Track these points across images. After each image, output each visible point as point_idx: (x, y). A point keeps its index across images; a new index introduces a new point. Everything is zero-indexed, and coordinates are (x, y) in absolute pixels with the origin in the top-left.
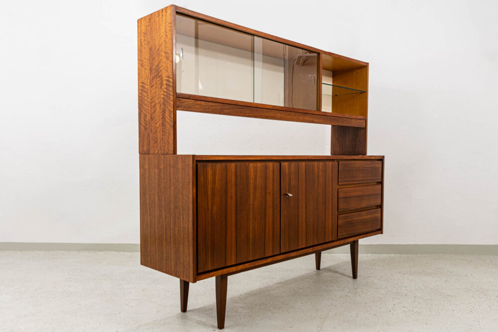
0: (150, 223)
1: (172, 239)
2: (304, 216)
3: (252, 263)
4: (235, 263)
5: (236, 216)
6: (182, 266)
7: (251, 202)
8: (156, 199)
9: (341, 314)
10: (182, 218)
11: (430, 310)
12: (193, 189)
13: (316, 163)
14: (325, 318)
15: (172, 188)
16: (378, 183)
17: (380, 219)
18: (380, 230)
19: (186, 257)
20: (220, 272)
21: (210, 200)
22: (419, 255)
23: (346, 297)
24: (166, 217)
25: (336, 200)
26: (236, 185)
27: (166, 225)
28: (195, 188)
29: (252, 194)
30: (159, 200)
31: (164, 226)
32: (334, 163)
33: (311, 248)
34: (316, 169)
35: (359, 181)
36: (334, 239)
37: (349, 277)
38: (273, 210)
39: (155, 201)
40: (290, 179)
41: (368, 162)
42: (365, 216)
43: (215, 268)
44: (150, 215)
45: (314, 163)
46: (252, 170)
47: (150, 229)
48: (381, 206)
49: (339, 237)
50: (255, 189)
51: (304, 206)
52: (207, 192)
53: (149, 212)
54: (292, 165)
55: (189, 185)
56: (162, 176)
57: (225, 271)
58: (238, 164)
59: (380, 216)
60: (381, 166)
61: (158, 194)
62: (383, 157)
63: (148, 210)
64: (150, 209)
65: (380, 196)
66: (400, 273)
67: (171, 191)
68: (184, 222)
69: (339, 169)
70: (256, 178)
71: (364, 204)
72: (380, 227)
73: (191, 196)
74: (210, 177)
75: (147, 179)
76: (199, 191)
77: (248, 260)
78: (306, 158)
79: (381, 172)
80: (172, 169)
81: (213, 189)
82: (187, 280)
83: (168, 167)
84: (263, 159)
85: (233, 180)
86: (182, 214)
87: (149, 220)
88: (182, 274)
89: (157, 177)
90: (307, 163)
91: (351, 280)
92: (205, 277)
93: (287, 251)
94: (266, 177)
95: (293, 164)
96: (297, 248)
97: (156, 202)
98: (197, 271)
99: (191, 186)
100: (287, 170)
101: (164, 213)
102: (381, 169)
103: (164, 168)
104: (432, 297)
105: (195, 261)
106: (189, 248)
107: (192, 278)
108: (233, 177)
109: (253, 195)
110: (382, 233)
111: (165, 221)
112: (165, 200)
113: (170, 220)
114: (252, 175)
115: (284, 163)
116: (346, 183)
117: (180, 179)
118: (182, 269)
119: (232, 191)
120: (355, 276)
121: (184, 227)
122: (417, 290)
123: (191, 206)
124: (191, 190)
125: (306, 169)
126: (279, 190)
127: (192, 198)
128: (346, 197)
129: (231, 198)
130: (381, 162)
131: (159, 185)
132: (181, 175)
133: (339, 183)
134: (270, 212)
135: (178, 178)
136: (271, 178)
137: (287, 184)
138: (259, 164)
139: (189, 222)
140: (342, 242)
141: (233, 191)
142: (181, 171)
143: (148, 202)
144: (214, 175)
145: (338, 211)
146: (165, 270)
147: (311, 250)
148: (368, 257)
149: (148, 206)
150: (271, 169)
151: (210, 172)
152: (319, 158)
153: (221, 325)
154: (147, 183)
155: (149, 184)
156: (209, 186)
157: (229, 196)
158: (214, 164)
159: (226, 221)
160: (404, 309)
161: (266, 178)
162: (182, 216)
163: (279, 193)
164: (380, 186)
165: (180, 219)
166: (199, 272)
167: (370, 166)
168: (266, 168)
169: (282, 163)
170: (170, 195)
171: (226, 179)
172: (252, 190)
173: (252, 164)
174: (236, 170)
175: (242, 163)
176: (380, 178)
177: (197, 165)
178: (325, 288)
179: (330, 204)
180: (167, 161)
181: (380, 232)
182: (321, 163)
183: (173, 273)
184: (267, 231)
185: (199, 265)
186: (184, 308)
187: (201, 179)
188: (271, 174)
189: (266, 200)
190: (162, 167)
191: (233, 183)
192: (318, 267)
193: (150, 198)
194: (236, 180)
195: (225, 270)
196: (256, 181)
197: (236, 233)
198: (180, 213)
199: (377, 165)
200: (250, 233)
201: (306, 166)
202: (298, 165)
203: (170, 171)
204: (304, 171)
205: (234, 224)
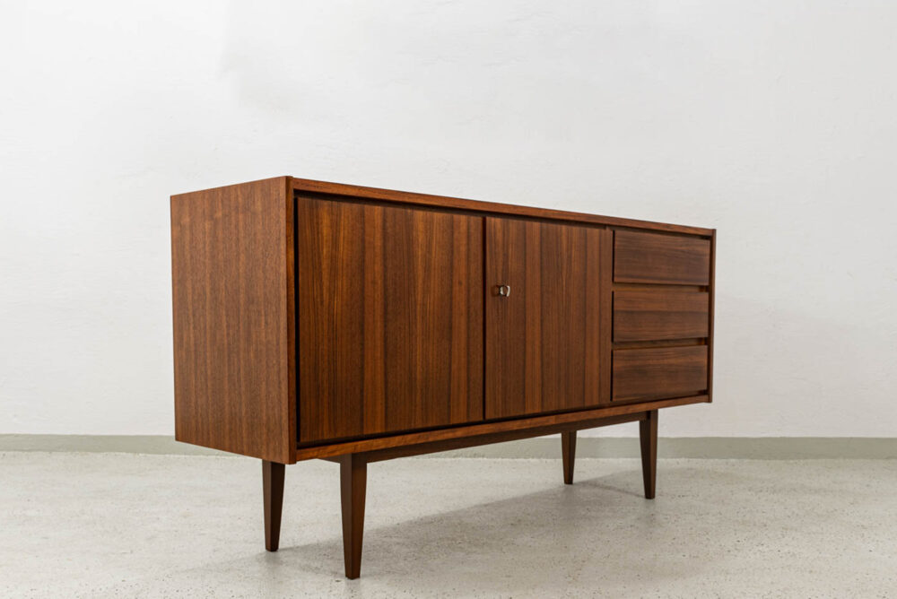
0: (195, 344)
1: (242, 371)
2: (537, 343)
3: (422, 434)
4: (384, 431)
5: (385, 326)
6: (265, 430)
7: (419, 298)
8: (208, 290)
9: (619, 555)
10: (263, 324)
11: (818, 550)
12: (287, 252)
13: (564, 228)
14: (584, 561)
15: (242, 257)
16: (702, 288)
17: (706, 368)
18: (705, 394)
19: (273, 409)
20: (349, 448)
21: (326, 283)
22: (791, 461)
23: (630, 529)
24: (228, 326)
25: (609, 315)
26: (385, 258)
27: (229, 344)
28: (292, 252)
29: (420, 281)
30: (213, 290)
31: (226, 346)
32: (603, 231)
33: (554, 417)
34: (564, 242)
35: (661, 279)
36: (604, 402)
37: (638, 496)
38: (468, 322)
39: (205, 294)
40: (506, 255)
41: (680, 239)
42: (673, 358)
43: (339, 435)
44: (195, 328)
45: (559, 226)
46: (420, 226)
47: (196, 358)
48: (707, 341)
49: (614, 400)
50: (427, 269)
51: (538, 321)
52: (320, 264)
53: (192, 321)
54: (511, 225)
55: (278, 245)
56: (220, 235)
57: (361, 446)
58: (390, 210)
59: (706, 361)
60: (707, 251)
61: (211, 277)
62: (714, 231)
63: (191, 316)
64: (194, 316)
65: (706, 318)
66: (750, 490)
67: (241, 263)
68: (269, 331)
69: (616, 247)
70: (429, 246)
71: (671, 332)
72: (705, 388)
73: (283, 270)
74: (326, 231)
75: (187, 247)
76: (300, 259)
77: (413, 426)
78: (541, 215)
79: (708, 263)
80: (241, 216)
81: (333, 259)
82: (277, 460)
83: (233, 213)
84: (446, 204)
85: (379, 243)
86: (263, 313)
87: (192, 339)
88: (264, 447)
89: (208, 240)
90: (545, 225)
91: (642, 500)
92: (315, 454)
93: (500, 416)
94: (452, 246)
95: (513, 223)
96: (521, 413)
97: (208, 294)
98: (298, 439)
99: (283, 247)
100: (499, 236)
101: (224, 318)
102: (708, 257)
103: (225, 216)
104: (822, 529)
105: (294, 415)
106: (280, 388)
107: (286, 452)
108: (378, 236)
109: (424, 282)
110: (709, 400)
111: (228, 334)
112: (226, 287)
113: (238, 331)
114: (420, 237)
115: (493, 219)
116: (631, 280)
117: (259, 237)
118: (264, 437)
119: (376, 269)
120: (650, 493)
121: (268, 342)
122: (789, 517)
123: (284, 293)
124: (283, 258)
125: (541, 238)
126: (480, 279)
127: (285, 273)
128: (632, 312)
129: (374, 282)
130: (708, 242)
131: (213, 257)
132: (259, 227)
133: (616, 280)
134: (460, 323)
135: (255, 234)
136: (463, 249)
137: (500, 268)
138: (437, 216)
139: (278, 328)
140: (620, 411)
141: (378, 268)
142: (260, 217)
143: (190, 297)
144: (335, 225)
145: (612, 340)
146: (227, 443)
147: (552, 420)
148: (678, 463)
149: (190, 307)
150: (463, 228)
151: (326, 221)
152: (572, 218)
153: (353, 571)
154: (188, 257)
155: (192, 257)
156: (325, 251)
157: (369, 277)
158: (335, 203)
159: (362, 333)
160: (761, 548)
161: (451, 249)
162: (263, 318)
163: (480, 284)
164: (705, 295)
165: (260, 326)
166: (302, 440)
167: (683, 248)
168: (452, 227)
169: (488, 218)
170: (239, 274)
171: (363, 241)
172: (420, 272)
173: (419, 214)
174: (385, 221)
175: (399, 210)
176: (707, 277)
177: (296, 201)
178: (583, 513)
179: (596, 325)
180: (230, 201)
181: (706, 397)
182: (576, 229)
183: (245, 448)
184: (454, 366)
185: (303, 423)
186: (273, 543)
187: (305, 233)
188: (464, 242)
189: (451, 298)
190: (219, 215)
191: (378, 250)
192: (569, 479)
193: (193, 288)
194: (384, 246)
195: (360, 443)
196: (430, 252)
197: (385, 364)
198: (259, 312)
199: (699, 249)
200: (416, 366)
201: (541, 232)
202: (525, 228)
203: (238, 222)
204: (537, 242)
205: (379, 343)
